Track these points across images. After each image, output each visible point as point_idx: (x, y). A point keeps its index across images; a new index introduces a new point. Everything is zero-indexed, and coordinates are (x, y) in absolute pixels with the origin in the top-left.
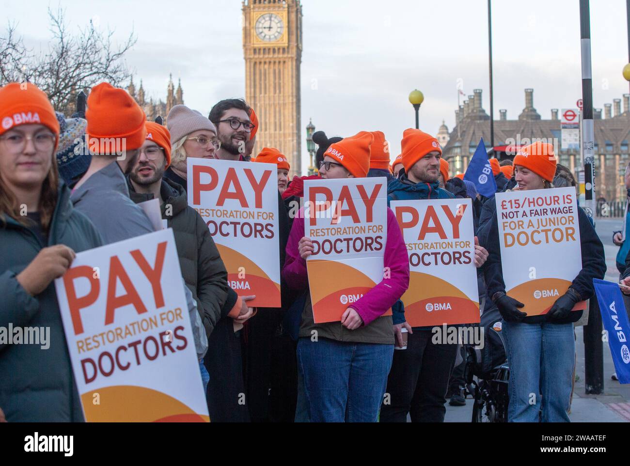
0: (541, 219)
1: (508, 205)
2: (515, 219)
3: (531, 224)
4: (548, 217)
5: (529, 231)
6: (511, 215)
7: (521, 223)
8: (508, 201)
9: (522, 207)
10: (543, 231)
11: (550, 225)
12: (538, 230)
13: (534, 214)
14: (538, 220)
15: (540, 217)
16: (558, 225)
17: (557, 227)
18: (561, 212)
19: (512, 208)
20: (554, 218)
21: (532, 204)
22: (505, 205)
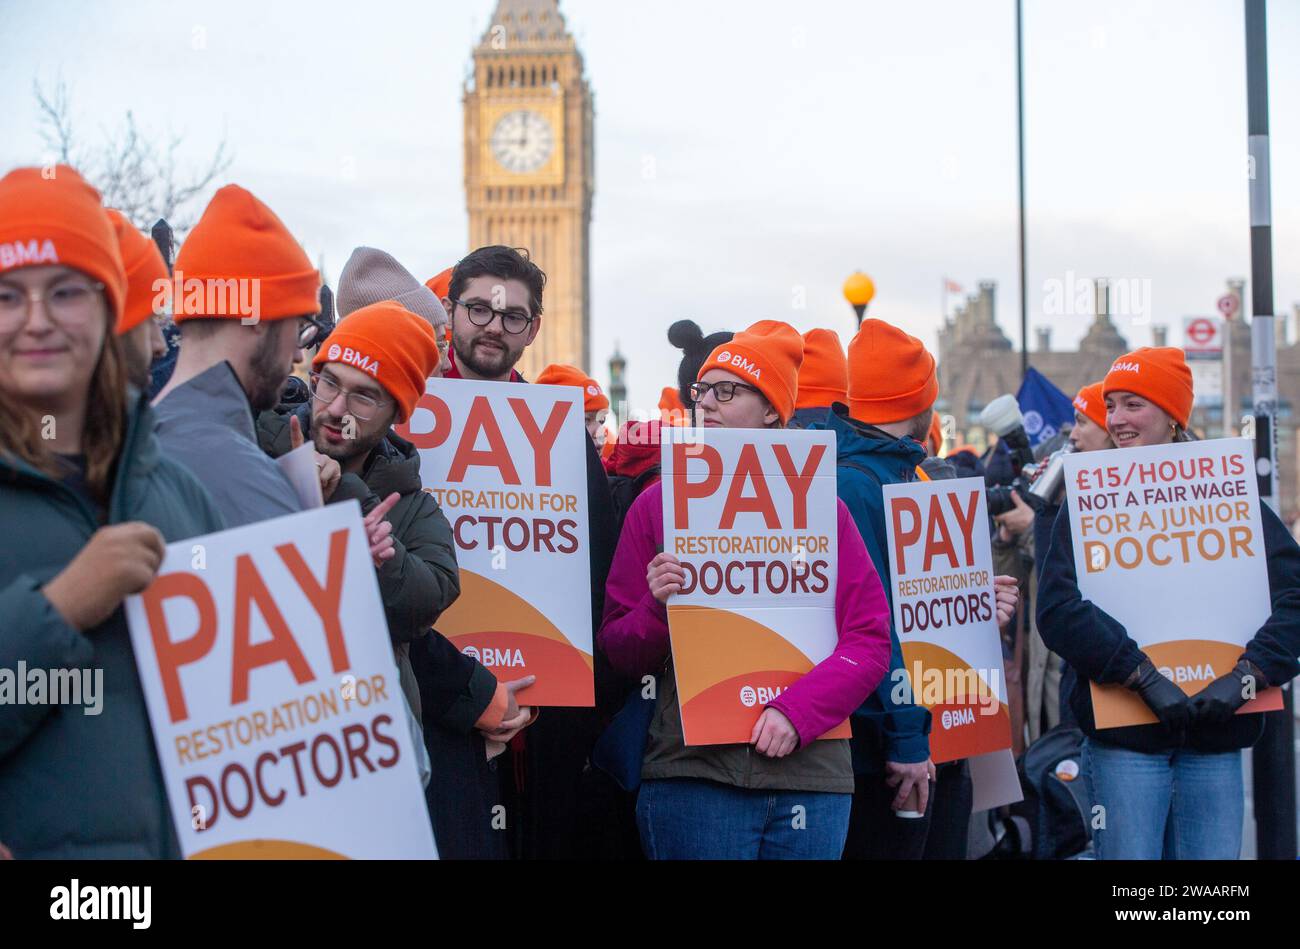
0: (1172, 510)
1: (1093, 480)
2: (1109, 511)
3: (1146, 520)
4: (1186, 505)
5: (1143, 537)
6: (1101, 502)
7: (1123, 519)
8: (1091, 471)
9: (1126, 484)
10: (1175, 535)
11: (1192, 523)
12: (1164, 533)
13: (1153, 499)
14: (1164, 511)
15: (1168, 506)
16: (1211, 521)
17: (1208, 526)
18: (1218, 493)
19: (1101, 485)
20: (1202, 507)
21: (1148, 478)
22: (1086, 481)
